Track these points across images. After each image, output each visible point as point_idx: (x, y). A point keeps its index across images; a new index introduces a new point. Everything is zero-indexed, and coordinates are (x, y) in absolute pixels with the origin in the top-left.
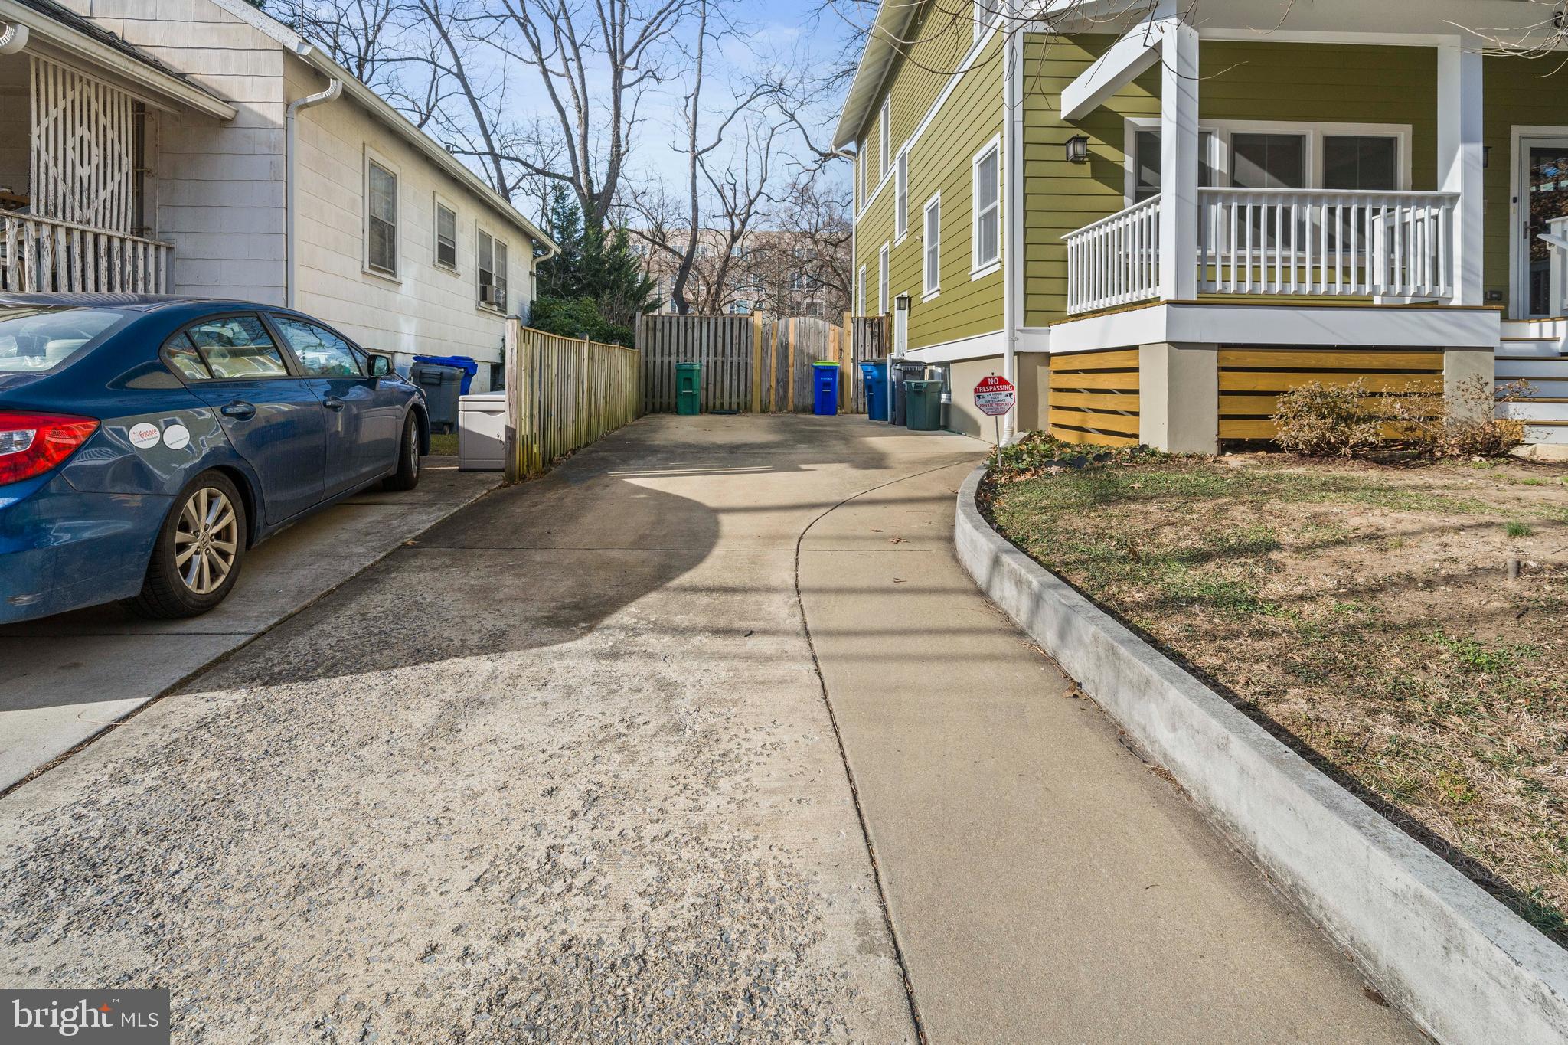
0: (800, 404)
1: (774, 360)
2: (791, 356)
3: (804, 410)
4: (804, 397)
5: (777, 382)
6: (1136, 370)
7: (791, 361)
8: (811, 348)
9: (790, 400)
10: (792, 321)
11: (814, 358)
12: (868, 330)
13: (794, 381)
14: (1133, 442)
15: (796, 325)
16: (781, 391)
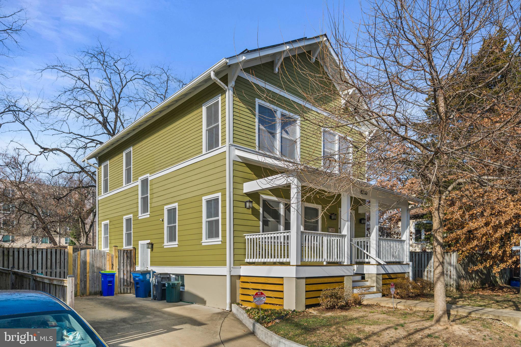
0: (93, 291)
1: (79, 270)
2: (88, 268)
3: (95, 294)
4: (95, 287)
5: (81, 281)
6: (282, 285)
7: (88, 270)
8: (98, 264)
9: (88, 290)
10: (88, 251)
11: (99, 269)
12: (125, 255)
13: (90, 280)
14: (281, 307)
15: (90, 253)
16: (83, 285)
